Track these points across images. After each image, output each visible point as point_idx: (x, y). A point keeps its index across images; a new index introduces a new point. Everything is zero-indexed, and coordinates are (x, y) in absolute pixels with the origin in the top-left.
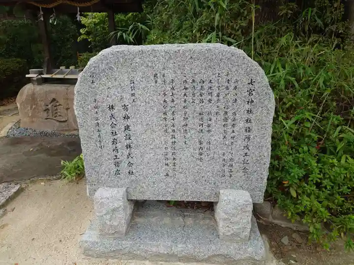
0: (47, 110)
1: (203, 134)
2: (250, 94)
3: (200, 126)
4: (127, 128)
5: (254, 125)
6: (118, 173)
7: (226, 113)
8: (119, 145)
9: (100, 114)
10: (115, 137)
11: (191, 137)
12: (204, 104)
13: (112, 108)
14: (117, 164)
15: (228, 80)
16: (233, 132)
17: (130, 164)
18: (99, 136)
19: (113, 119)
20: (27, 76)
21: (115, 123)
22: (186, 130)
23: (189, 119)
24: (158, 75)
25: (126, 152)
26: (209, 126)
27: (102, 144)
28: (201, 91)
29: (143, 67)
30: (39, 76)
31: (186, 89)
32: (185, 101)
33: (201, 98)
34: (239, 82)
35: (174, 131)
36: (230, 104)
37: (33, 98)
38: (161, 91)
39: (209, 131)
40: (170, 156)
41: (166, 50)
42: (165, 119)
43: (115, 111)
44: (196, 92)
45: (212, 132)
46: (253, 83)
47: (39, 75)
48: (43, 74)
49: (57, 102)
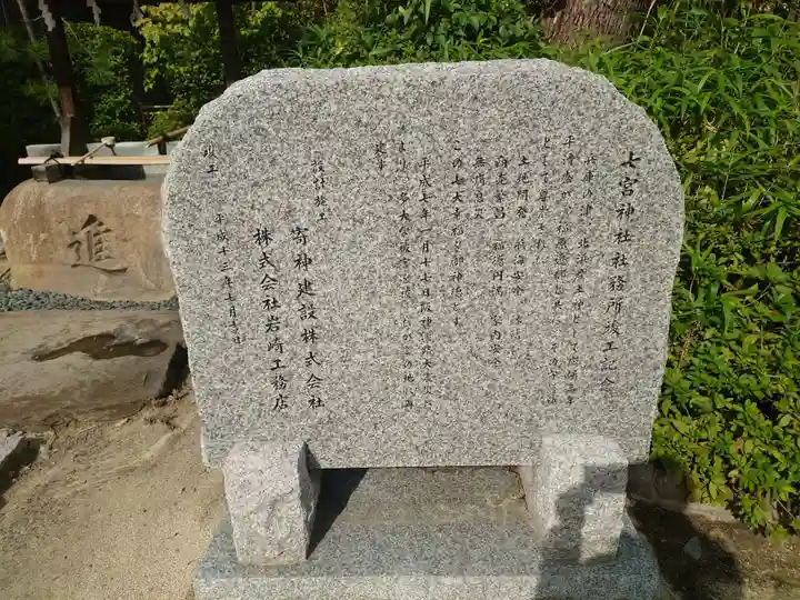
0: (75, 244)
1: (504, 298)
2: (628, 192)
3: (494, 276)
4: (306, 287)
5: (633, 270)
6: (281, 403)
7: (563, 242)
8: (284, 334)
9: (233, 254)
10: (275, 313)
11: (472, 306)
12: (506, 219)
13: (266, 238)
14: (280, 382)
15: (571, 157)
16: (580, 289)
17: (314, 380)
18: (232, 311)
19: (268, 267)
20: (21, 161)
21: (272, 276)
22: (458, 290)
23: (468, 260)
24: (388, 146)
25: (304, 350)
26: (519, 277)
27: (241, 332)
28: (500, 187)
29: (346, 127)
30: (53, 162)
31: (459, 181)
32: (457, 215)
33: (498, 205)
34: (599, 162)
35: (427, 293)
36: (574, 218)
37: (38, 216)
38: (395, 190)
39: (518, 290)
40: (416, 356)
41: (407, 80)
42: (405, 261)
43: (272, 245)
44: (485, 188)
45: (527, 293)
46: (634, 163)
47: (53, 157)
48: (62, 157)
49: (101, 224)
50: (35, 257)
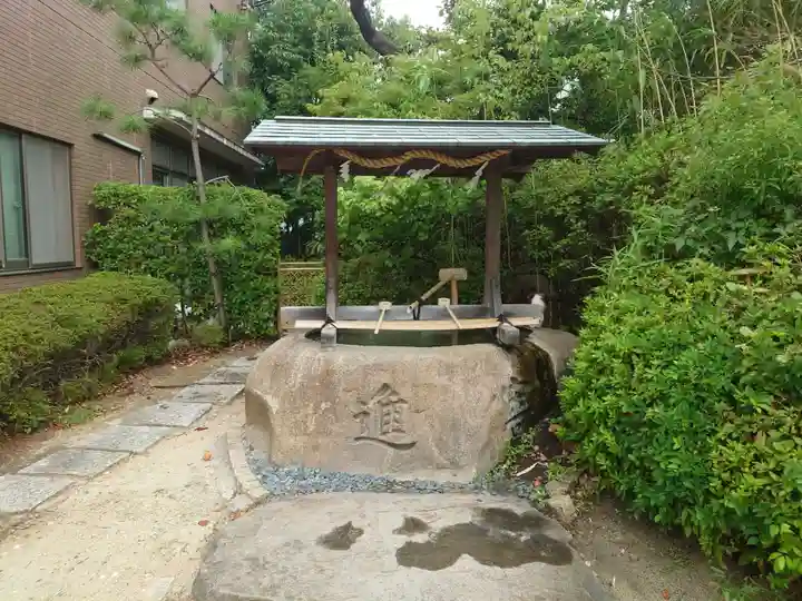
0: (361, 415)
37: (324, 383)
50: (312, 428)
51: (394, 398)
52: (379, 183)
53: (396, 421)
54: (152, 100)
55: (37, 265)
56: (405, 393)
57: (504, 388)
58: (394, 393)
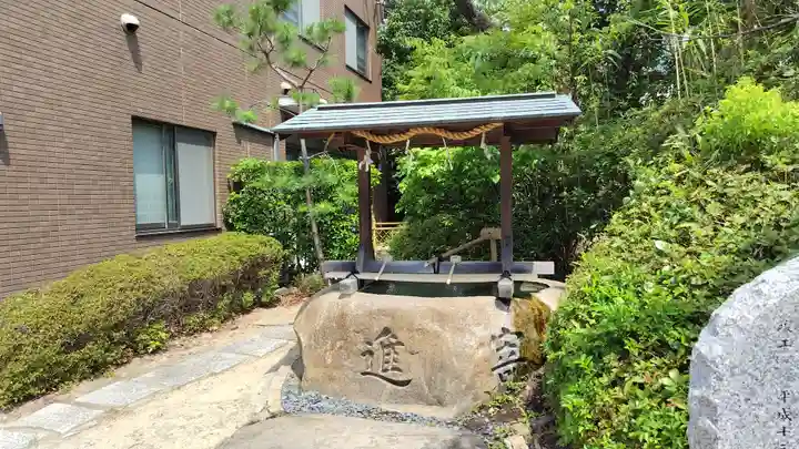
0: (367, 353)
30: (353, 277)
37: (340, 324)
47: (353, 273)
48: (360, 273)
50: (329, 361)
51: (393, 340)
52: (434, 153)
53: (395, 360)
54: (286, 91)
55: (184, 227)
56: (402, 336)
57: (493, 337)
58: (394, 336)
